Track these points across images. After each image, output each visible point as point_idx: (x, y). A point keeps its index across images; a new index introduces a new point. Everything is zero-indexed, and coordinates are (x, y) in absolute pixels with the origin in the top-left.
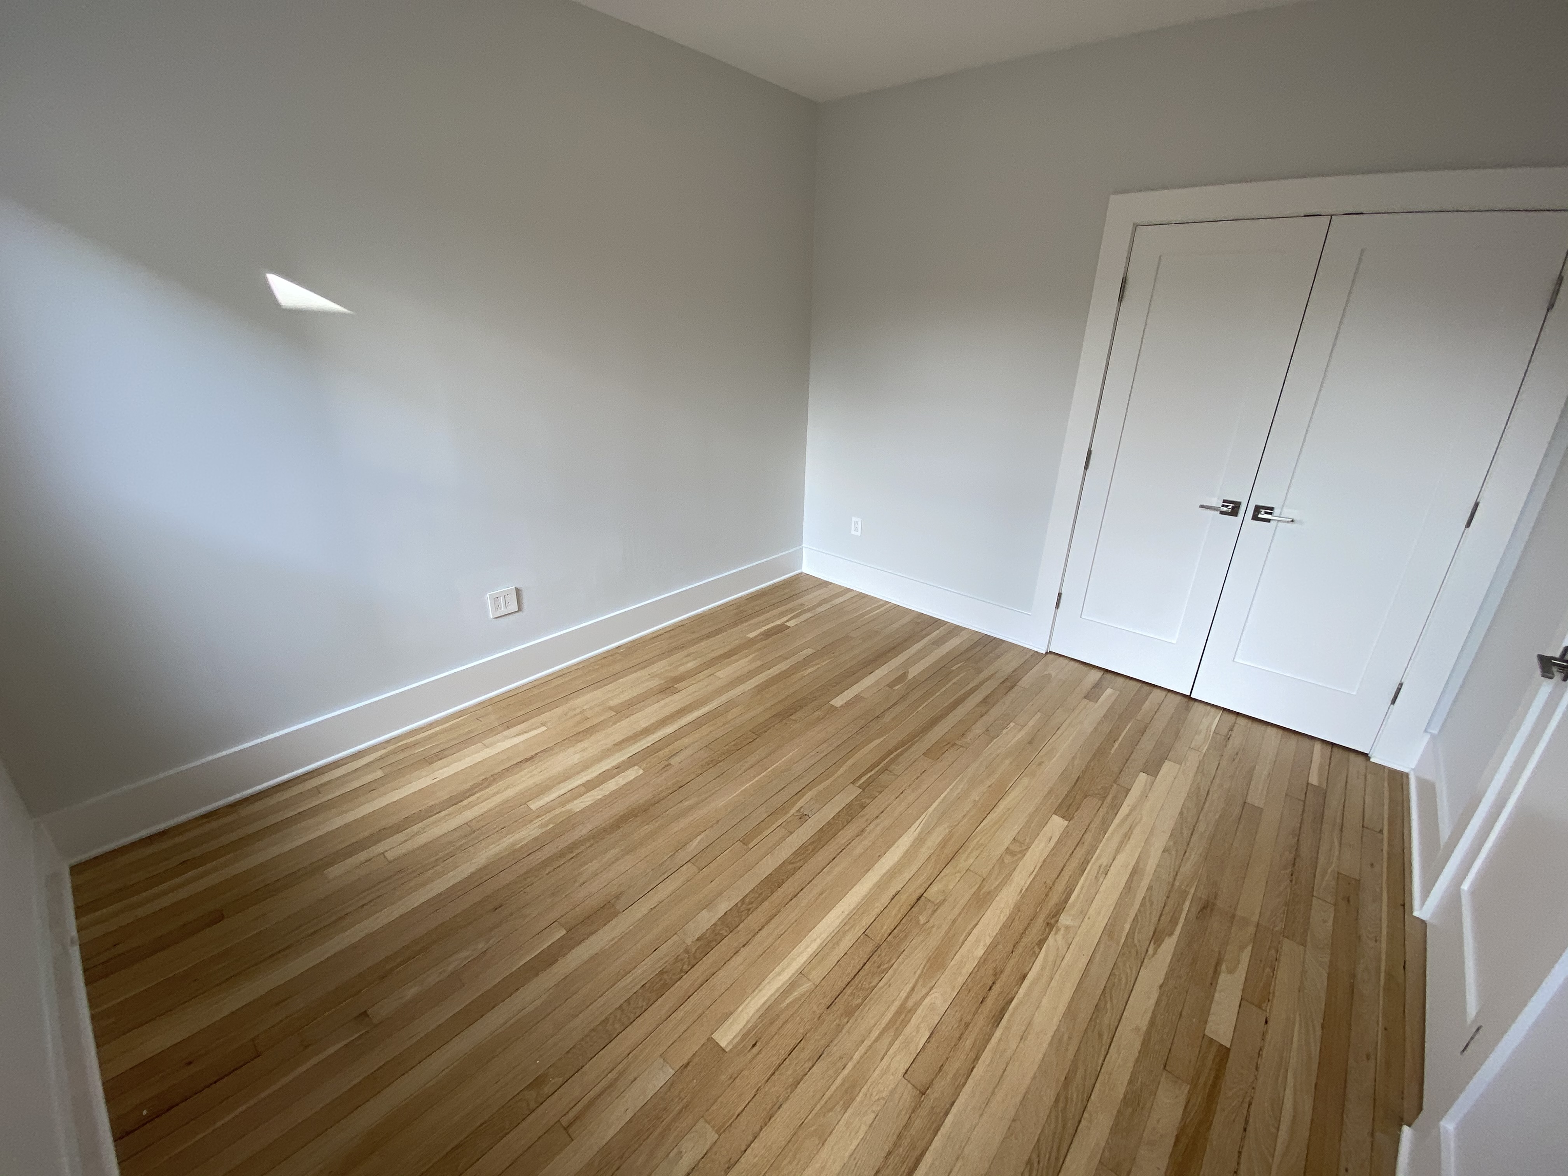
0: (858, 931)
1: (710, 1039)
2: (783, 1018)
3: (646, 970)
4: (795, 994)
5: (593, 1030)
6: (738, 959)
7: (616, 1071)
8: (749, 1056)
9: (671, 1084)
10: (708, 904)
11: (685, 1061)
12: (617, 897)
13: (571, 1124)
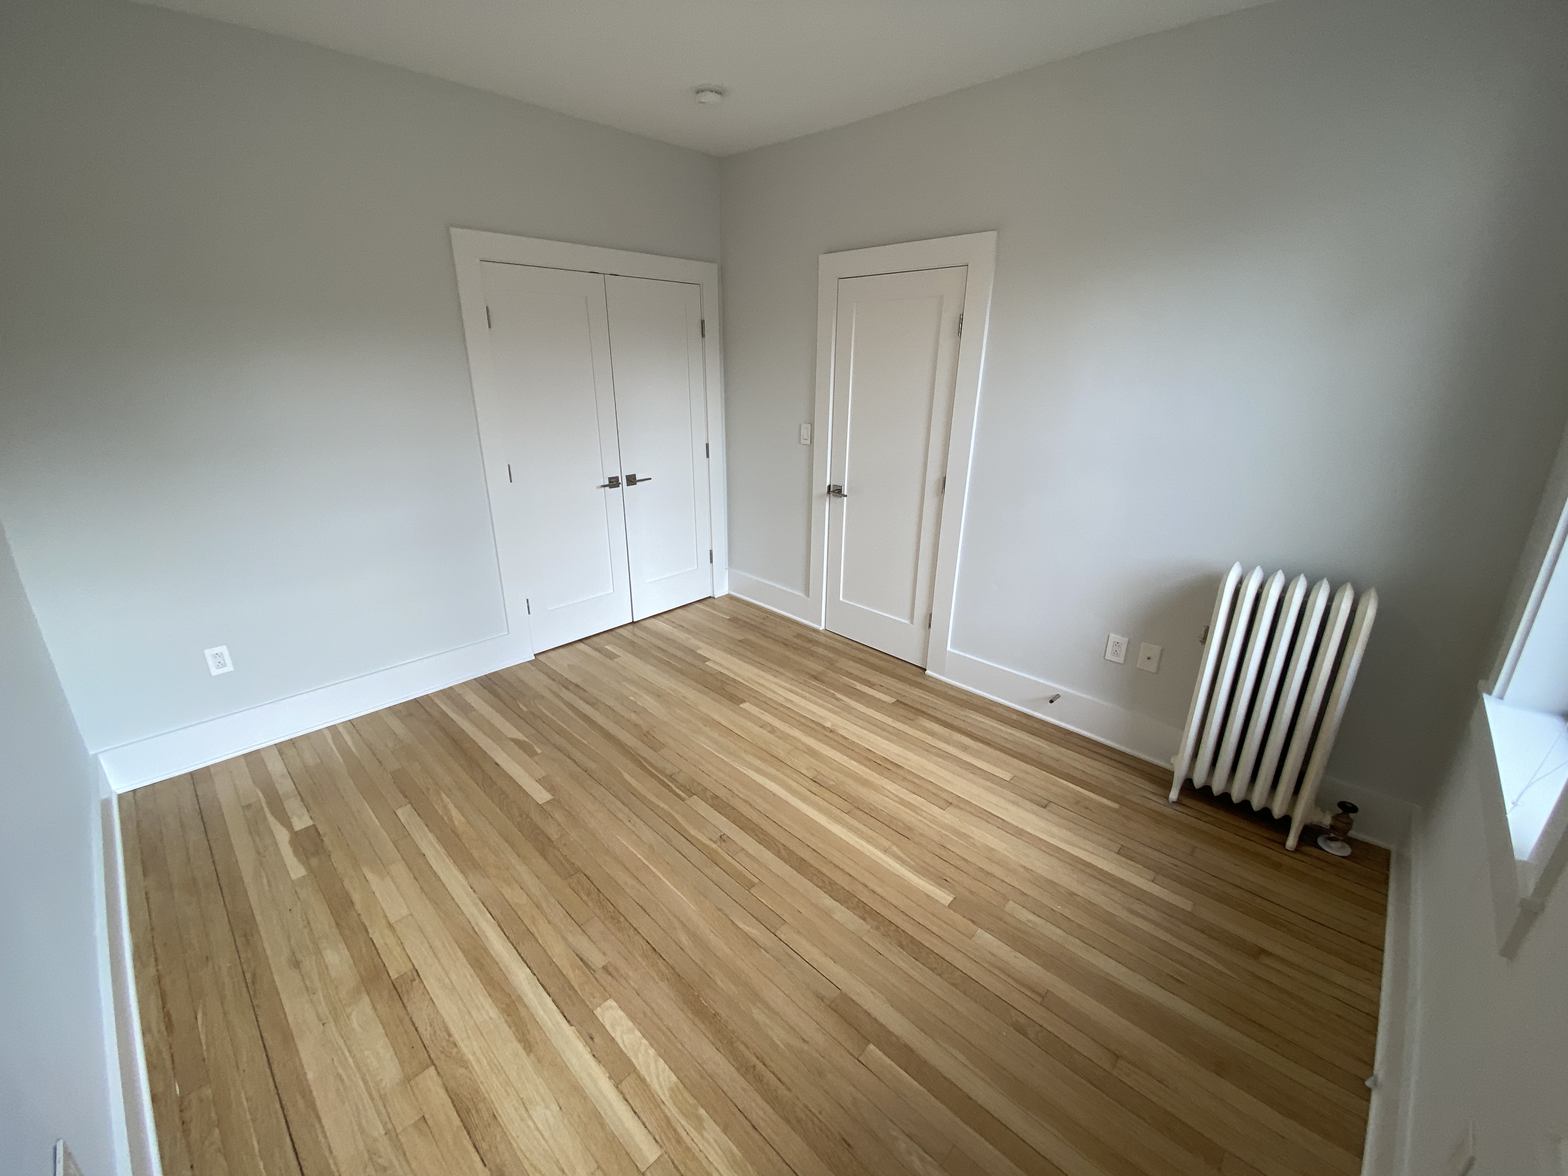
0: (847, 817)
1: (950, 906)
2: (923, 864)
3: (902, 961)
4: (902, 855)
5: (965, 994)
6: (878, 890)
7: (991, 969)
8: (955, 884)
9: (988, 930)
10: (827, 914)
11: (970, 923)
12: (822, 998)
13: (1040, 995)
